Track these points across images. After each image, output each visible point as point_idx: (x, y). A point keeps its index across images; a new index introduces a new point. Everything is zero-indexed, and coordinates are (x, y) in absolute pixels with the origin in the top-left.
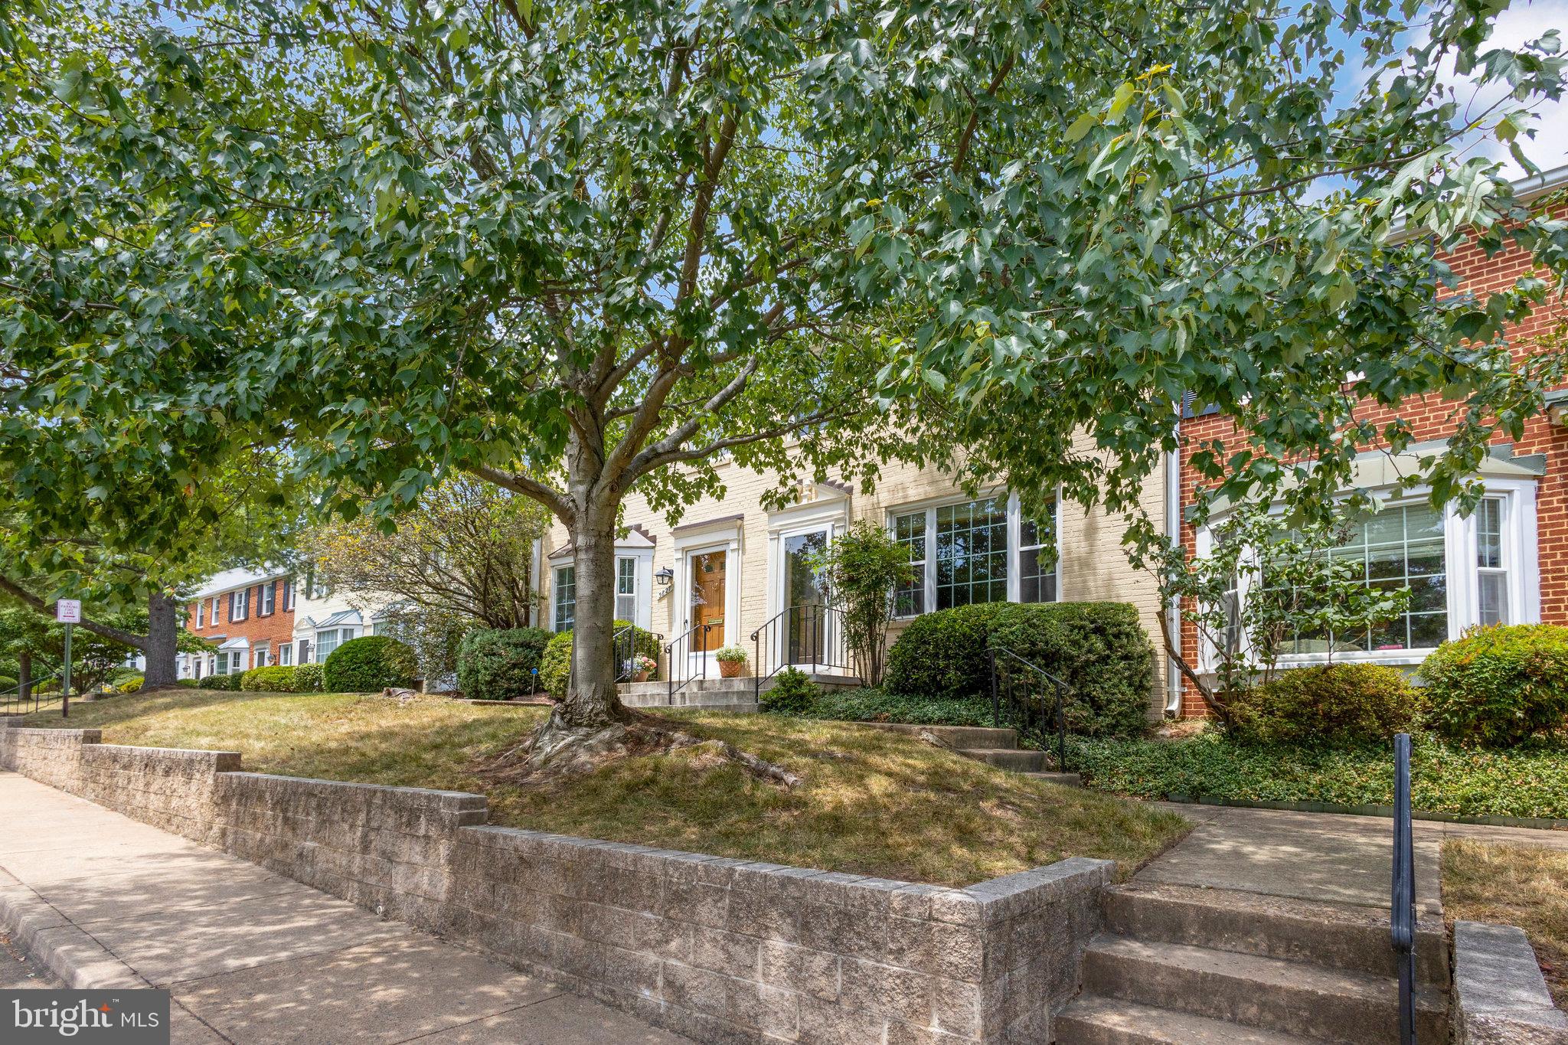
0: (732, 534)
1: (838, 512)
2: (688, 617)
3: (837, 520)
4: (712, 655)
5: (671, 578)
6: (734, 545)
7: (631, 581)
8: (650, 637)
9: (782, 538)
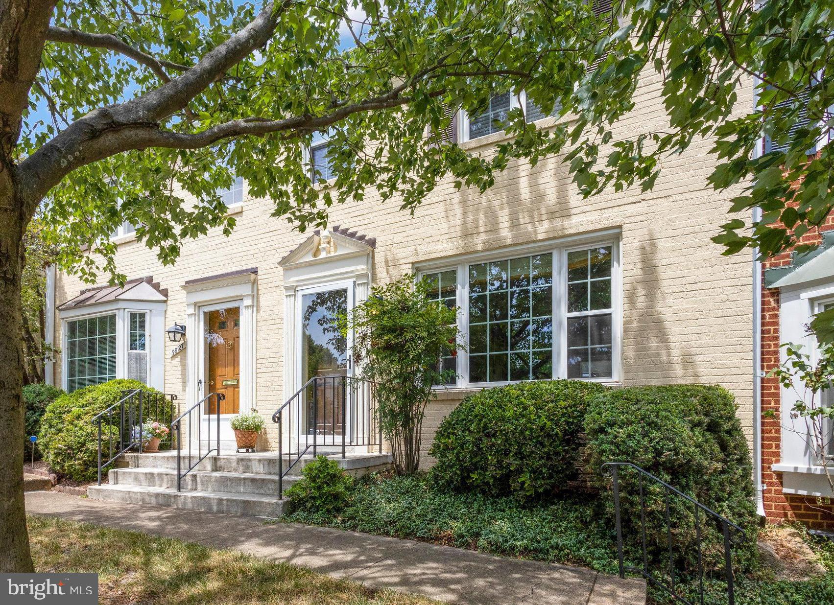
0: (246, 290)
1: (361, 268)
2: (202, 377)
3: (359, 277)
4: (227, 420)
5: (183, 335)
6: (248, 302)
7: (142, 336)
8: (163, 398)
9: (299, 295)
